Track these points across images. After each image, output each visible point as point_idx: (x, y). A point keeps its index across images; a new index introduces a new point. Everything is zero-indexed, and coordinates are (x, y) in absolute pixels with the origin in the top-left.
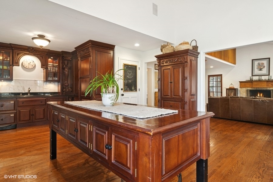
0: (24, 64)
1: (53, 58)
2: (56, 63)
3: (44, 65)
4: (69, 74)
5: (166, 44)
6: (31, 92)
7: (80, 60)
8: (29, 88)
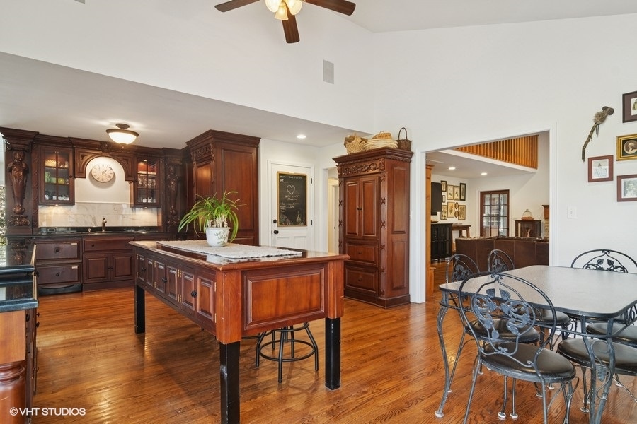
0: (93, 174)
1: (148, 162)
2: (153, 171)
3: (131, 176)
4: (177, 192)
5: (353, 134)
6: (107, 225)
7: (195, 165)
8: (104, 219)
